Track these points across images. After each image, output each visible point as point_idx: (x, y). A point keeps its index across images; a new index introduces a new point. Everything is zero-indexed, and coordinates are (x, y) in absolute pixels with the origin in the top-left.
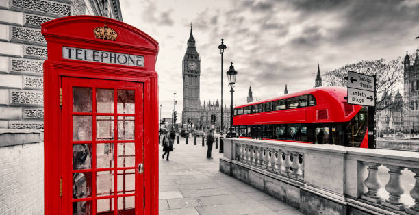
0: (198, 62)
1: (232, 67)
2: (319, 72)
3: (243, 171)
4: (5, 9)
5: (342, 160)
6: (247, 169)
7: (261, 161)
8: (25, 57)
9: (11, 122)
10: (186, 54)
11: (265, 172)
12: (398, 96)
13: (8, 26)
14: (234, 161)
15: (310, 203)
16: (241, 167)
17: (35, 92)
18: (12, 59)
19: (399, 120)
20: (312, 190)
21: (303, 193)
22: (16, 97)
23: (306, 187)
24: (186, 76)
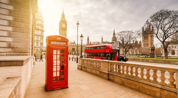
0: (66, 24)
1: (82, 35)
2: (114, 31)
3: (85, 68)
4: (6, 15)
5: (107, 63)
6: (86, 67)
7: (90, 65)
8: (13, 31)
9: (8, 53)
10: (61, 20)
11: (91, 68)
12: (140, 42)
13: (7, 21)
14: (82, 65)
15: (101, 74)
16: (84, 67)
17: (16, 43)
18: (8, 32)
19: (141, 50)
20: (102, 71)
21: (100, 72)
22: (9, 45)
23: (101, 71)
24: (61, 30)
